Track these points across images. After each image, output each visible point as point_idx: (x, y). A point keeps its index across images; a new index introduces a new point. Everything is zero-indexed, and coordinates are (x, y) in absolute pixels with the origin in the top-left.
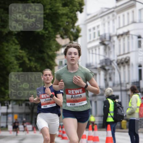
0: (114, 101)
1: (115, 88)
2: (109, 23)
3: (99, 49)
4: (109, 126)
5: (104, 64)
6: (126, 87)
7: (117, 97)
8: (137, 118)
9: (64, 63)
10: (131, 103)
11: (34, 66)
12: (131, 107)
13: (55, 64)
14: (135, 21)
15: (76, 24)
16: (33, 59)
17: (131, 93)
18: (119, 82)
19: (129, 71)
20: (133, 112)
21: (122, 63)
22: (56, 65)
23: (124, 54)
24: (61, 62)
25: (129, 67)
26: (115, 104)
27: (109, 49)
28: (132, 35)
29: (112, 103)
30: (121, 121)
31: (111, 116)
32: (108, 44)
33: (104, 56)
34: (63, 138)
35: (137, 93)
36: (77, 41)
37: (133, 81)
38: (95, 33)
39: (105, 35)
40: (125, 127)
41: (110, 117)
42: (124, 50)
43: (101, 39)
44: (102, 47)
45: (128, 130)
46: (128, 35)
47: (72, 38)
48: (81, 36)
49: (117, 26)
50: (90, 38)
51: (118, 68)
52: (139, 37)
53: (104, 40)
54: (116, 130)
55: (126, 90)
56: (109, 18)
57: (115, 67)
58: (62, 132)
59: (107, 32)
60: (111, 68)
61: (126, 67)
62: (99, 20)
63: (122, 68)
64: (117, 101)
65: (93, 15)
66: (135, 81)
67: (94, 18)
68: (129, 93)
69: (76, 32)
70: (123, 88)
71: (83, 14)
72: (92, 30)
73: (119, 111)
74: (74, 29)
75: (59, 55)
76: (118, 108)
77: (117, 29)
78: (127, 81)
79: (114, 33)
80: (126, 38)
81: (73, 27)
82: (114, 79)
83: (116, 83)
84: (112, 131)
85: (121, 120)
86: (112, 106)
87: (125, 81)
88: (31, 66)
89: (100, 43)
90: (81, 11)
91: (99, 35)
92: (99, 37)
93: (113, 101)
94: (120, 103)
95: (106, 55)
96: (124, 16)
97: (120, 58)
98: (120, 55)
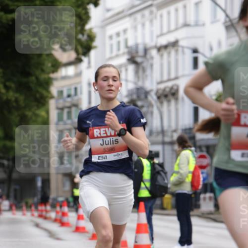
0: (152, 162)
1: (154, 138)
2: (143, 25)
3: (126, 70)
4: (142, 204)
5: (135, 97)
6: (172, 136)
7: (157, 155)
8: (188, 191)
9: (65, 94)
10: (179, 165)
11: (13, 99)
12: (178, 173)
13: (49, 95)
14: (188, 22)
15: (87, 27)
16: (13, 85)
17: (179, 148)
18: (159, 129)
19: (177, 110)
20: (181, 180)
21: (166, 96)
22: (52, 97)
23: (169, 80)
24: (61, 93)
25: (177, 103)
26: (153, 166)
27: (144, 70)
28: (183, 47)
29: (147, 165)
30: (164, 196)
31: (147, 188)
32: (142, 63)
33: (135, 83)
34: (63, 224)
35: (189, 148)
36: (89, 56)
37: (184, 128)
38: (119, 43)
39: (137, 45)
40: (170, 206)
41: (143, 189)
42: (169, 73)
43: (129, 53)
44: (131, 68)
45: (175, 212)
46: (176, 48)
47: (80, 50)
48: (95, 47)
49: (157, 32)
50: (111, 51)
51: (159, 104)
52: (195, 51)
53: (135, 55)
54: (155, 211)
55: (172, 143)
56: (143, 16)
57: (153, 102)
58: (60, 214)
59: (140, 41)
60: (146, 104)
61: (173, 102)
62: (127, 19)
63: (165, 104)
64: (156, 161)
65: (116, 11)
66: (188, 127)
67: (119, 16)
68: (176, 147)
69: (87, 41)
70: (167, 139)
71: (100, 8)
72: (114, 37)
73: (159, 178)
74: (83, 35)
75: (56, 79)
76: (158, 173)
77: (158, 36)
78: (173, 126)
79: (153, 44)
80: (173, 53)
81: (82, 31)
82: (152, 123)
83: (154, 130)
84: (147, 214)
85: (164, 194)
86: (148, 170)
87: (170, 126)
88: (9, 98)
89: (129, 60)
90: (96, 4)
91: (127, 47)
92: (126, 50)
93: (150, 162)
94: (161, 165)
95: (138, 80)
96: (169, 13)
97: (162, 86)
98: (161, 82)
